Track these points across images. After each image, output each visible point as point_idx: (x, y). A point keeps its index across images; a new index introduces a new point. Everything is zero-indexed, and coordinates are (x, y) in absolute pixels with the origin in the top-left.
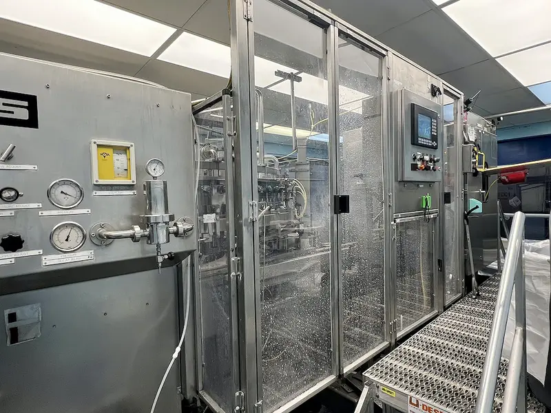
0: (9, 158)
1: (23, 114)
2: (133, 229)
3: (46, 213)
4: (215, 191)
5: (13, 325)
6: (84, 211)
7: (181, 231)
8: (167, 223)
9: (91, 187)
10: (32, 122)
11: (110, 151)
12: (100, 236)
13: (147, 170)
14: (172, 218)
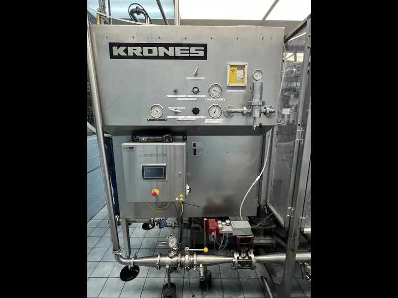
0: (196, 75)
1: (201, 54)
2: (243, 109)
3: (208, 100)
4: (292, 96)
5: (195, 148)
6: (222, 99)
7: (268, 112)
8: (260, 106)
9: (226, 87)
10: (205, 58)
11: (235, 68)
12: (228, 112)
13: (253, 76)
14: (263, 103)
